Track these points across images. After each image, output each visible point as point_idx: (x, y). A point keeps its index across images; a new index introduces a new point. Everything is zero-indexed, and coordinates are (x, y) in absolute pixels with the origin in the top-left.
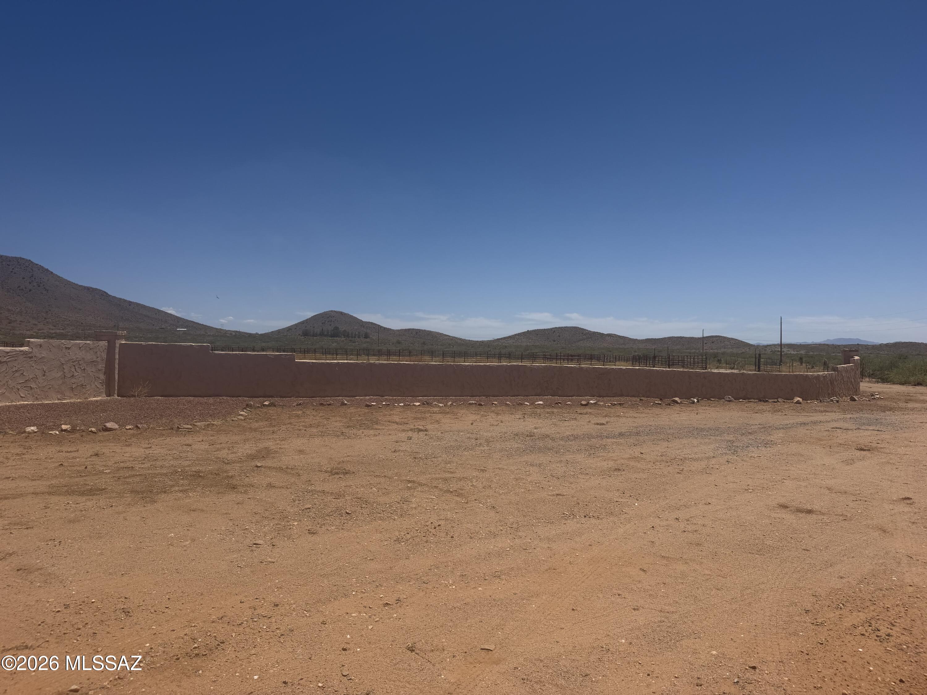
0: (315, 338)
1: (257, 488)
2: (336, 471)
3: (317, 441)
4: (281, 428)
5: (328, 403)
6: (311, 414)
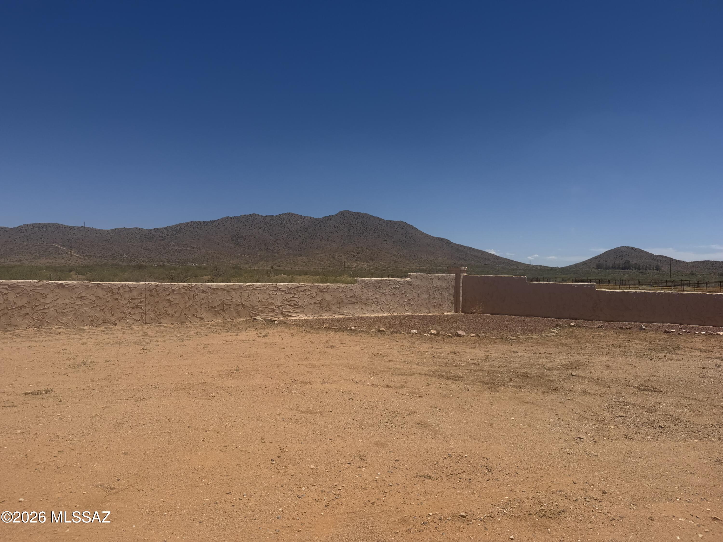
0: (607, 270)
1: (574, 392)
2: (644, 388)
3: (621, 360)
4: (587, 345)
5: (626, 327)
6: (612, 335)
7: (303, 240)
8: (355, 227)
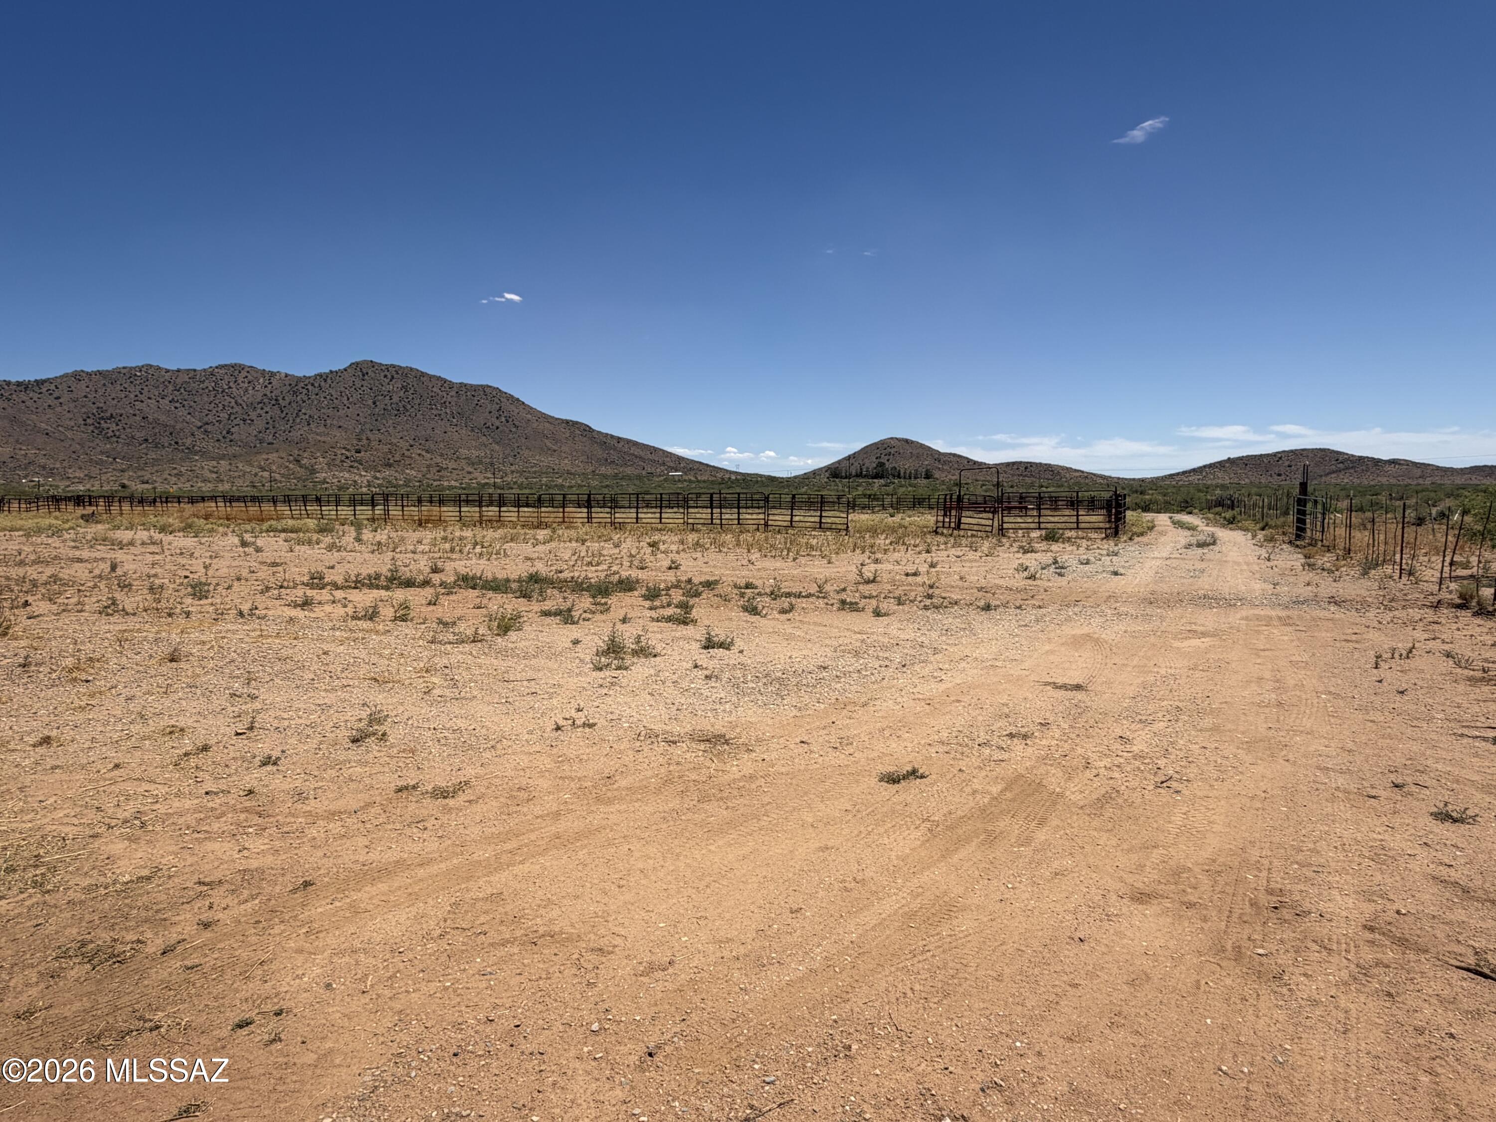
7: (268, 423)
8: (388, 397)
